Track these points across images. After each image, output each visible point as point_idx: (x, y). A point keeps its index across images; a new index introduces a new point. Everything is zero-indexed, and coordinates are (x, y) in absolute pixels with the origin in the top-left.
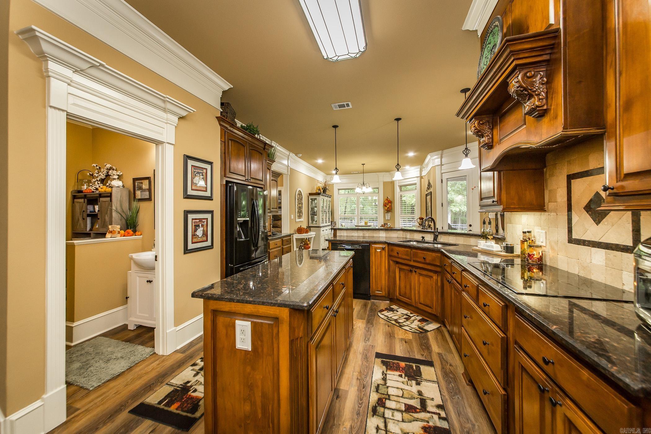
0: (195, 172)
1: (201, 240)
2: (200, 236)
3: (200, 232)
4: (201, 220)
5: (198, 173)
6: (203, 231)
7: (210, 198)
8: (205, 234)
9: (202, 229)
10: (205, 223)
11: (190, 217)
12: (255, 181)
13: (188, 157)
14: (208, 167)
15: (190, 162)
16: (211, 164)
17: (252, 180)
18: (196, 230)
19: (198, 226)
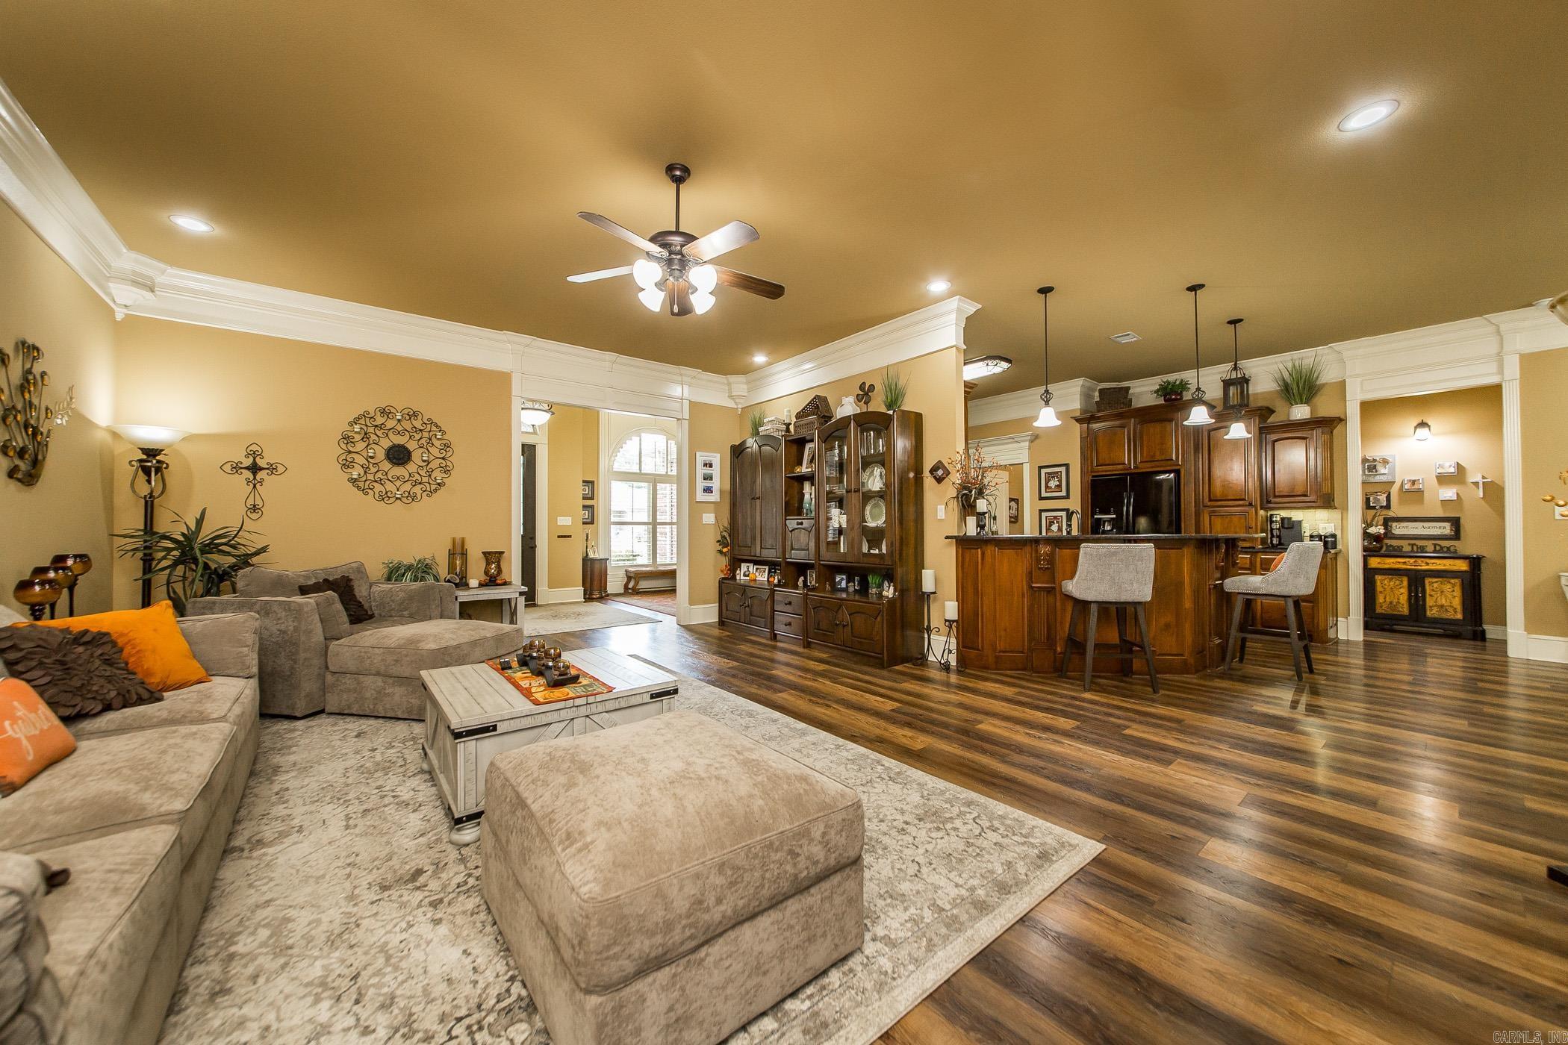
0: (1049, 477)
2: (1055, 532)
3: (1054, 528)
4: (1055, 517)
5: (1053, 477)
6: (1059, 527)
7: (1066, 498)
8: (1060, 530)
9: (1057, 525)
10: (1060, 520)
11: (1044, 515)
12: (1153, 464)
13: (1040, 468)
14: (1063, 469)
15: (1043, 471)
16: (1067, 466)
17: (1149, 465)
18: (1050, 526)
19: (1051, 523)
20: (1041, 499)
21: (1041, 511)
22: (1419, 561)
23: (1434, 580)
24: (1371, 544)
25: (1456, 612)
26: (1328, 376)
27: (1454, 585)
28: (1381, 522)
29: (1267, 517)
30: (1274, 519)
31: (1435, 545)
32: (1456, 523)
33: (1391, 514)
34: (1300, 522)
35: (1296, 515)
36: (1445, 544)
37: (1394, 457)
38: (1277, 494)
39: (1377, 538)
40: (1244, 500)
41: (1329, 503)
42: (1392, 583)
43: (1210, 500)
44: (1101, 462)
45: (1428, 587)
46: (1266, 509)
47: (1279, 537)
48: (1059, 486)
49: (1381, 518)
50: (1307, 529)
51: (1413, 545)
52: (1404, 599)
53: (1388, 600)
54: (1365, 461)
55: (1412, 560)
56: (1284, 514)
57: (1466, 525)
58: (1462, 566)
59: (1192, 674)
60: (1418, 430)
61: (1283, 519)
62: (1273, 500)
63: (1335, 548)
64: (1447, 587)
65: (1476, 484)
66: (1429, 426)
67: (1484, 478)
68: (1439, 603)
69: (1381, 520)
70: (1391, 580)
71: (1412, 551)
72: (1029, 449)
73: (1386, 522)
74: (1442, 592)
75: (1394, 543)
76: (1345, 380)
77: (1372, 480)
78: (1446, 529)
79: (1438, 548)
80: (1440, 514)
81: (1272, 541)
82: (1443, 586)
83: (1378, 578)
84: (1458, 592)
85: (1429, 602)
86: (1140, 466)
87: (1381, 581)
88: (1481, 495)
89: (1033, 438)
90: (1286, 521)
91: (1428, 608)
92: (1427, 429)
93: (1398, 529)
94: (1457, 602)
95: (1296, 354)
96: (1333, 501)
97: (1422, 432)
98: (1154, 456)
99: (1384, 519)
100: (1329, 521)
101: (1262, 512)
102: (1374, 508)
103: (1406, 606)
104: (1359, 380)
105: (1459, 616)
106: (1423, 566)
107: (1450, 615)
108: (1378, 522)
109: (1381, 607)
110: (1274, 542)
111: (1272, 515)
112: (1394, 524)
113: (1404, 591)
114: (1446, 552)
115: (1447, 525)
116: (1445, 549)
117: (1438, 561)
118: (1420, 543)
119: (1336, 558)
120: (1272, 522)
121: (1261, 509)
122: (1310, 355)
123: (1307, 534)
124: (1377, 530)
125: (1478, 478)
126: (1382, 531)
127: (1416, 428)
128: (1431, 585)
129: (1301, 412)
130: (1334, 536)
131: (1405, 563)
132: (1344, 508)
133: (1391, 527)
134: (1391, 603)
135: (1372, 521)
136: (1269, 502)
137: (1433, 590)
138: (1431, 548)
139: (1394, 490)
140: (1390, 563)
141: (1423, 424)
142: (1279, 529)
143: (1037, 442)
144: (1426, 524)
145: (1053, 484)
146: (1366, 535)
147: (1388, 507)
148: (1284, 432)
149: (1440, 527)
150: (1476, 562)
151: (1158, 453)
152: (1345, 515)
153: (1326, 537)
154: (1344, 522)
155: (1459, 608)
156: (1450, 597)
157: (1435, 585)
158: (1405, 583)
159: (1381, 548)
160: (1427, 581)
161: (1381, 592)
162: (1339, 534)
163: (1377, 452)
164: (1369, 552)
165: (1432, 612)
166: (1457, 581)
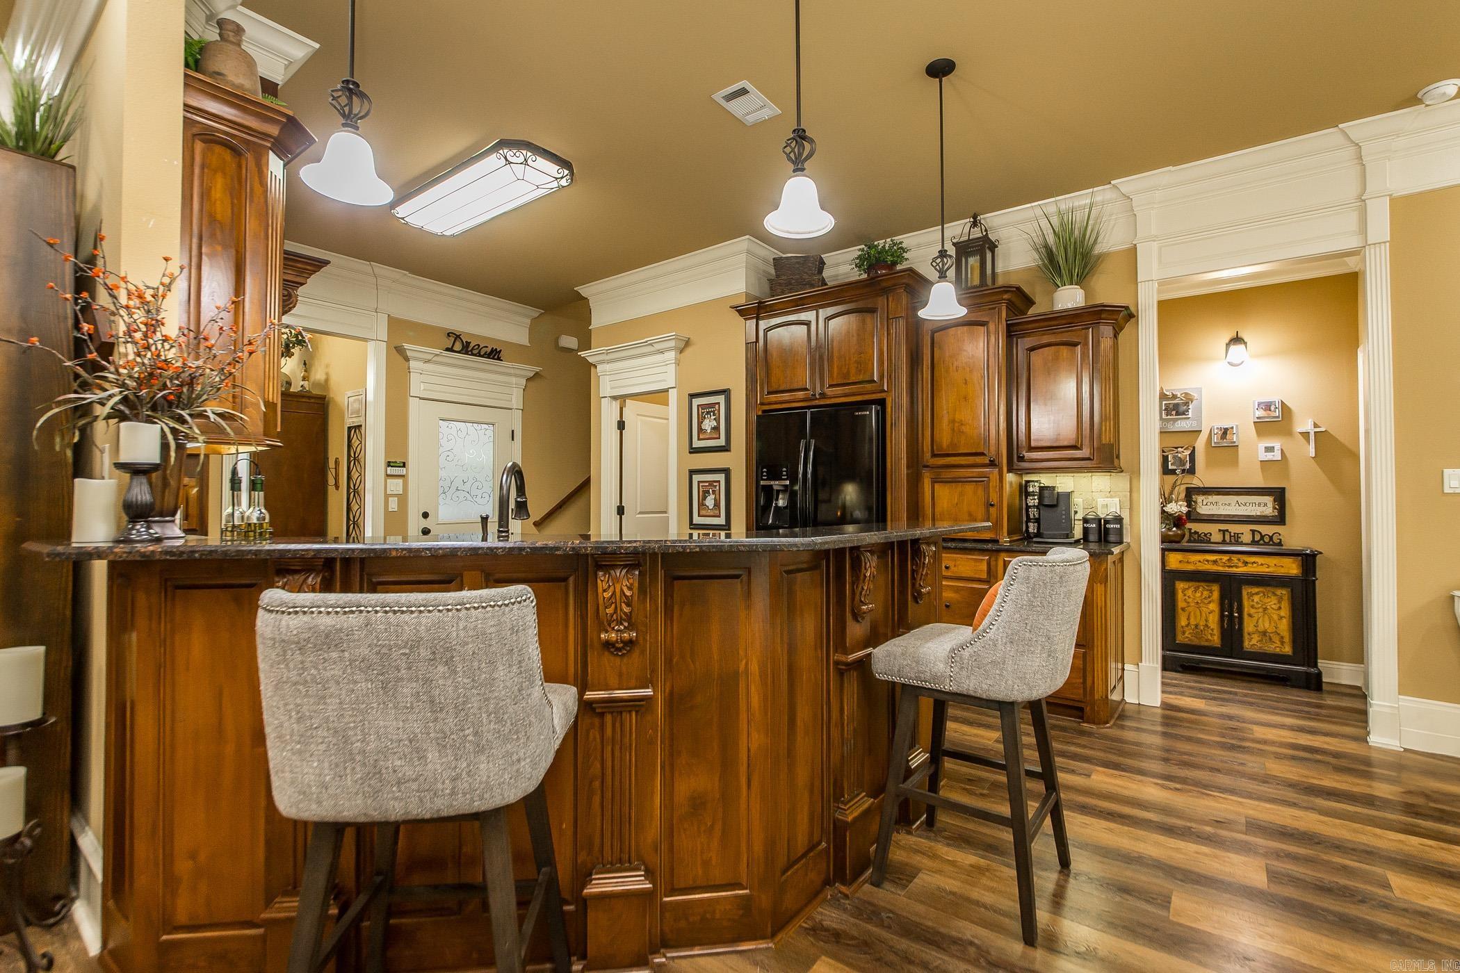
0: (703, 413)
1: (712, 514)
2: (711, 507)
3: (710, 502)
4: (711, 483)
5: (708, 413)
6: (715, 499)
7: (725, 449)
8: (717, 505)
9: (713, 497)
10: (718, 487)
11: (696, 478)
12: (847, 389)
13: (692, 396)
14: (721, 399)
15: (696, 402)
16: (726, 392)
17: (838, 390)
18: (705, 498)
19: (706, 493)
20: (694, 451)
21: (692, 472)
22: (1235, 558)
23: (1255, 590)
24: (1170, 530)
25: (1282, 643)
26: (1110, 241)
27: (1280, 600)
28: (1183, 495)
29: (1020, 485)
30: (1031, 489)
31: (1253, 531)
32: (1279, 495)
33: (1196, 482)
34: (1068, 495)
35: (1063, 483)
36: (1267, 530)
37: (1199, 390)
38: (1033, 444)
39: (1178, 521)
40: (982, 454)
41: (1112, 462)
42: (1198, 595)
43: (934, 455)
44: (775, 387)
45: (1246, 603)
46: (1020, 472)
47: (1038, 521)
48: (716, 429)
49: (1183, 487)
50: (1080, 506)
51: (1224, 532)
52: (1214, 621)
53: (1193, 622)
54: (1163, 396)
55: (1225, 558)
56: (1046, 480)
57: (1294, 501)
58: (1291, 568)
59: (763, 937)
60: (1233, 348)
61: (1042, 489)
62: (1028, 455)
63: (1121, 542)
64: (1272, 602)
65: (1306, 435)
66: (1245, 343)
67: (1316, 426)
68: (1261, 628)
69: (1181, 491)
70: (1196, 589)
71: (1224, 542)
72: (678, 363)
73: (1190, 493)
74: (1265, 609)
75: (1201, 528)
76: (1135, 248)
77: (1171, 428)
78: (1265, 506)
79: (1257, 537)
80: (1259, 482)
81: (1027, 527)
82: (1266, 600)
83: (1180, 586)
84: (1285, 611)
85: (1249, 626)
86: (829, 391)
87: (1184, 591)
88: (1312, 453)
89: (682, 345)
90: (1046, 493)
91: (1246, 636)
92: (1243, 346)
93: (1206, 506)
94: (1284, 627)
95: (1066, 202)
96: (1118, 457)
97: (1236, 349)
98: (847, 375)
99: (1187, 488)
100: (1111, 494)
101: (1010, 478)
102: (1173, 472)
103: (1217, 632)
104: (1155, 245)
105: (1287, 650)
106: (1240, 568)
107: (1274, 648)
108: (1179, 494)
109: (1184, 633)
110: (1031, 530)
111: (1027, 482)
112: (1200, 499)
113: (1214, 607)
114: (1266, 544)
115: (1269, 500)
116: (1266, 539)
117: (1259, 560)
118: (1234, 528)
119: (1121, 560)
120: (1028, 494)
121: (1009, 471)
122: (1083, 202)
123: (1080, 516)
124: (1177, 508)
125: (1308, 427)
126: (1185, 509)
127: (1228, 345)
128: (1253, 599)
129: (1070, 297)
130: (1119, 520)
131: (1215, 562)
132: (1135, 473)
133: (1196, 502)
134: (1196, 626)
135: (1171, 493)
136: (1021, 459)
137: (1252, 607)
138: (1247, 538)
139: (1200, 443)
140: (1197, 562)
141: (1237, 340)
142: (1037, 507)
143: (689, 351)
144: (1243, 499)
145: (708, 424)
146: (1165, 516)
147: (1192, 471)
148: (1044, 333)
149: (1259, 504)
150: (1309, 560)
151: (853, 371)
152: (1135, 482)
153: (1107, 522)
154: (1135, 495)
155: (1287, 639)
156: (1275, 617)
157: (1256, 598)
158: (1216, 595)
159: (1183, 536)
160: (1246, 591)
161: (1183, 609)
162: (1125, 515)
163: (1180, 383)
164: (1169, 544)
165: (1251, 642)
166: (1283, 592)
